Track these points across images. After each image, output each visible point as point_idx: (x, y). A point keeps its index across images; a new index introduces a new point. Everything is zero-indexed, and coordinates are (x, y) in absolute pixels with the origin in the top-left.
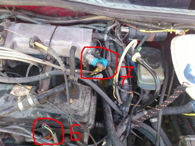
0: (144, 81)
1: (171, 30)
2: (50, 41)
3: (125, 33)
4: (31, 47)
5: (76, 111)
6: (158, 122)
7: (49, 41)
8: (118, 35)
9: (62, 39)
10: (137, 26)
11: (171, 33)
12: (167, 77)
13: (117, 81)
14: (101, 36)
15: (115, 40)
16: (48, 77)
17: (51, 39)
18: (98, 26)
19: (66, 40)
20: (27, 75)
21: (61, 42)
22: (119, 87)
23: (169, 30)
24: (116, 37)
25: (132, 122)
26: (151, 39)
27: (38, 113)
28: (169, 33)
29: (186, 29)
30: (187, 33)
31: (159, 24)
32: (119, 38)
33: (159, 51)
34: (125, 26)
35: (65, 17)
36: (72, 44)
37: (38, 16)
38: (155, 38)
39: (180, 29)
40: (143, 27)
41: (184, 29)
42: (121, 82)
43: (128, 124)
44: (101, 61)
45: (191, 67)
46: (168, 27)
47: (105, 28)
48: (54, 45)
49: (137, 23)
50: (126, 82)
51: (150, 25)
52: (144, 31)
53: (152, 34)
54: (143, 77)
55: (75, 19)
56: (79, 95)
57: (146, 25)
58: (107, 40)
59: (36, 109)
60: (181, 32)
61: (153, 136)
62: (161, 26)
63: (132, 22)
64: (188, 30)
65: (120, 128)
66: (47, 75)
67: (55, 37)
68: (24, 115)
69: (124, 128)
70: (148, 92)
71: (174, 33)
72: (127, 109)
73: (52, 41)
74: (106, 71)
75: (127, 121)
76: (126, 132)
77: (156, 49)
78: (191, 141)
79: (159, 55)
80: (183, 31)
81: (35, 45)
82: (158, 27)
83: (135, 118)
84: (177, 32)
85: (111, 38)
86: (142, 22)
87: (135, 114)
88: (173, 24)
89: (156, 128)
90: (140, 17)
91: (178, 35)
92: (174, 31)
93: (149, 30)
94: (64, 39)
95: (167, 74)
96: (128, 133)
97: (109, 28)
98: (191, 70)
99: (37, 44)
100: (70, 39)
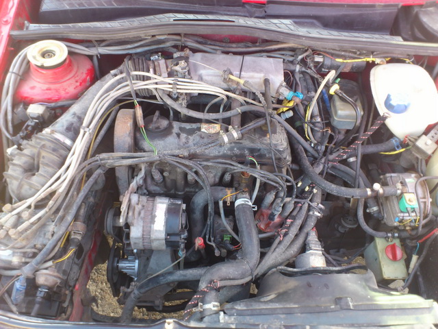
0: (341, 117)
1: (370, 59)
2: (240, 74)
3: (318, 63)
6: (357, 161)
7: (238, 73)
8: (312, 65)
9: (253, 71)
10: (332, 55)
11: (371, 62)
12: (366, 112)
13: (309, 119)
14: (292, 67)
15: (309, 71)
16: (239, 113)
17: (241, 72)
18: (283, 55)
19: (257, 72)
22: (311, 125)
23: (368, 59)
24: (309, 68)
25: (329, 161)
26: (347, 70)
27: (235, 149)
28: (368, 62)
29: (387, 57)
30: (388, 62)
31: (358, 53)
32: (313, 68)
33: (355, 84)
34: (319, 54)
35: (242, 44)
36: (265, 76)
37: (209, 42)
38: (352, 68)
39: (381, 57)
40: (339, 56)
41: (384, 57)
42: (314, 120)
43: (325, 162)
44: (296, 94)
45: (391, 97)
46: (368, 56)
47: (293, 56)
49: (333, 52)
50: (319, 119)
51: (347, 54)
52: (340, 60)
53: (349, 63)
54: (340, 112)
55: (256, 47)
56: (276, 130)
57: (343, 53)
58: (299, 71)
59: (233, 145)
60: (382, 61)
61: (351, 177)
62: (360, 54)
63: (328, 51)
64: (389, 59)
65: (317, 167)
66: (239, 111)
67: (244, 68)
68: (219, 152)
69: (321, 167)
70: (343, 132)
71: (373, 62)
72: (323, 148)
74: (296, 108)
75: (323, 160)
76: (323, 171)
77: (352, 82)
78: (391, 177)
79: (356, 89)
80: (384, 60)
81: (229, 78)
82: (356, 56)
83: (331, 157)
84: (378, 61)
85: (304, 69)
86: (339, 51)
87: (331, 153)
88: (372, 53)
89: (355, 168)
90: (339, 46)
91: (378, 64)
92: (374, 59)
93: (345, 59)
94: (255, 70)
95: (366, 109)
96: (325, 173)
97: (300, 57)
98: (391, 100)
99: (233, 78)
100: (261, 71)
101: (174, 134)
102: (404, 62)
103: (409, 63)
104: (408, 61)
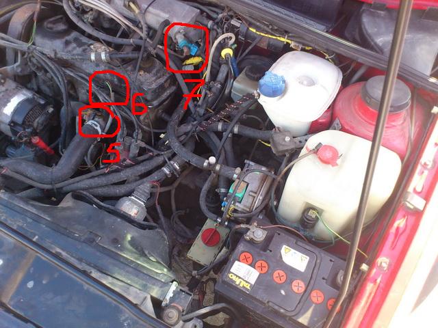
1: (285, 40)
2: (147, 8)
3: (237, 28)
4: (125, 6)
5: (142, 83)
7: (146, 6)
11: (285, 43)
14: (205, 21)
16: (132, 45)
17: (149, 6)
20: (118, 35)
21: (158, 12)
23: (283, 40)
24: (222, 28)
26: (264, 46)
31: (270, 27)
38: (269, 45)
39: (296, 42)
41: (299, 43)
43: (194, 126)
44: (190, 45)
46: (282, 35)
48: (149, 12)
51: (262, 26)
52: (254, 30)
56: (152, 70)
57: (258, 24)
60: (295, 46)
62: (273, 30)
64: (310, 48)
67: (154, 4)
69: (189, 128)
71: (288, 45)
73: (150, 8)
81: (129, 5)
82: (269, 30)
84: (293, 44)
88: (287, 33)
91: (292, 49)
92: (289, 41)
96: (190, 134)
99: (132, 5)
100: (168, 12)
101: (64, 40)
102: (323, 56)
103: (328, 60)
104: (327, 57)
